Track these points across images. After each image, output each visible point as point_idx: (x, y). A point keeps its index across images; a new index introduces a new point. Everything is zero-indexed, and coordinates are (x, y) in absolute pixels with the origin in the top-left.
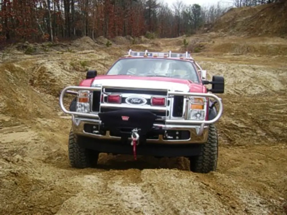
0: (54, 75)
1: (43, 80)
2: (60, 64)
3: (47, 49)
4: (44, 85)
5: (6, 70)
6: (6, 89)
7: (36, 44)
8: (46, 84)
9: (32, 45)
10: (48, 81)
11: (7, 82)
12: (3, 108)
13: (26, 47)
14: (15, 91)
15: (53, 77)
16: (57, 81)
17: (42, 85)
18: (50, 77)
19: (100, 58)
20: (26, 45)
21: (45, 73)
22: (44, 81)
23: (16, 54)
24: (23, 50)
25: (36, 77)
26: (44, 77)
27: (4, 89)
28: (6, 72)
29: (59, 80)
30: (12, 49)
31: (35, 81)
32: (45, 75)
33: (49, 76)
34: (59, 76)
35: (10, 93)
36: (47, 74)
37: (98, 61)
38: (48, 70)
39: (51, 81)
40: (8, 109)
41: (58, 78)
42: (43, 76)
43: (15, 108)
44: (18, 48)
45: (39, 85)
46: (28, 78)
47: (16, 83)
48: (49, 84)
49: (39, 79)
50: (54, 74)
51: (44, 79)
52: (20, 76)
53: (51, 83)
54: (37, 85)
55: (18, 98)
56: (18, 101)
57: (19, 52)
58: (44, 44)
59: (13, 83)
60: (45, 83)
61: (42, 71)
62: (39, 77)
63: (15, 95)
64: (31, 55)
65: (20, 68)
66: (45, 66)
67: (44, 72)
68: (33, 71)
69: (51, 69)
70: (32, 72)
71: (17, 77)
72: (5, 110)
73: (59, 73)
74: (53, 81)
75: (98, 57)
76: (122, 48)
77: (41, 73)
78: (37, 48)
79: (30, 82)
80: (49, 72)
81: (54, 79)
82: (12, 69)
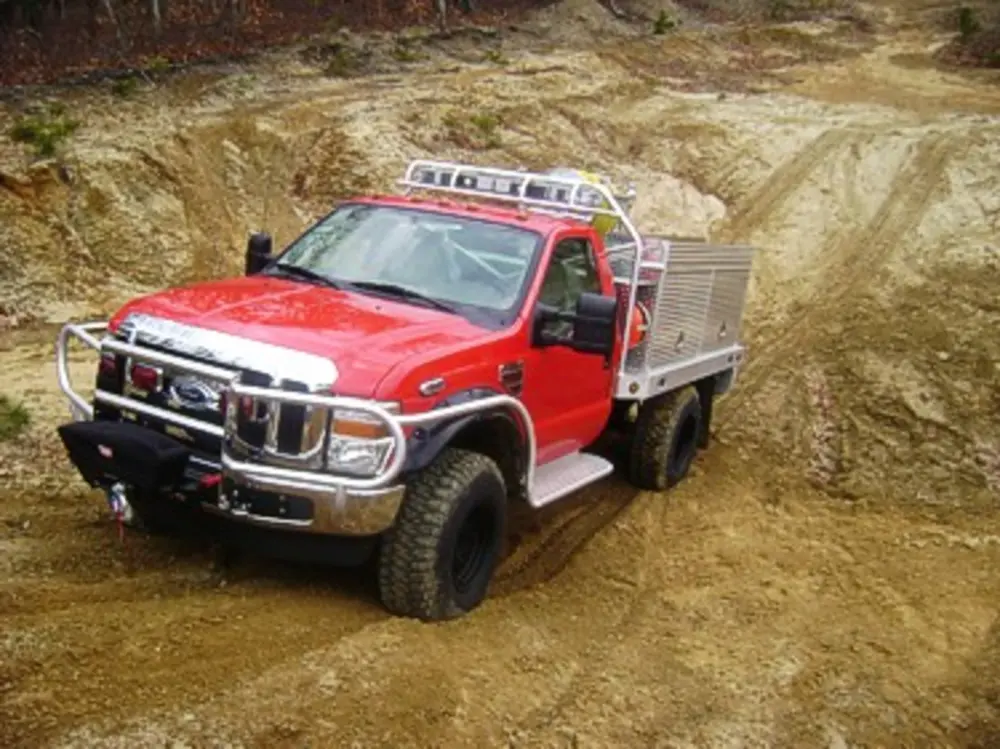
0: (368, 164)
1: (333, 179)
2: (403, 123)
3: (412, 52)
4: (334, 194)
5: (226, 143)
6: (209, 208)
7: (374, 37)
8: (340, 191)
9: (359, 41)
10: (347, 183)
11: (218, 180)
12: (178, 270)
13: (335, 48)
14: (232, 214)
15: (361, 171)
16: (374, 183)
17: (328, 193)
18: (356, 171)
19: (575, 92)
20: (339, 40)
21: (341, 156)
22: (335, 182)
23: (293, 76)
24: (324, 59)
25: (316, 167)
26: (338, 169)
27: (204, 207)
28: (224, 148)
29: (380, 180)
30: (288, 56)
31: (309, 181)
32: (342, 161)
33: (351, 167)
34: (384, 167)
35: (216, 220)
36: (348, 157)
37: (561, 105)
38: (352, 144)
39: (355, 183)
40: (190, 274)
41: (380, 173)
42: (337, 165)
43: (215, 273)
44: (306, 57)
45: (320, 193)
46: (290, 168)
47: (245, 187)
48: (348, 191)
49: (323, 172)
50: (369, 159)
51: (335, 174)
52: (268, 160)
53: (357, 189)
54: (314, 194)
55: (234, 236)
56: (231, 248)
57: (306, 70)
58: (407, 34)
59: (237, 185)
60: (336, 187)
61: (334, 148)
62: (324, 167)
63: (230, 226)
64: (346, 76)
65: (272, 136)
66: (346, 132)
67: (340, 150)
68: (314, 142)
69: (363, 142)
70: (310, 148)
71: (256, 164)
72: (183, 276)
73: (388, 156)
74: (363, 181)
75: (573, 88)
76: (718, 38)
77: (332, 153)
78: (375, 50)
79: (293, 183)
80: (354, 153)
81: (366, 177)
82: (246, 139)
